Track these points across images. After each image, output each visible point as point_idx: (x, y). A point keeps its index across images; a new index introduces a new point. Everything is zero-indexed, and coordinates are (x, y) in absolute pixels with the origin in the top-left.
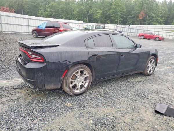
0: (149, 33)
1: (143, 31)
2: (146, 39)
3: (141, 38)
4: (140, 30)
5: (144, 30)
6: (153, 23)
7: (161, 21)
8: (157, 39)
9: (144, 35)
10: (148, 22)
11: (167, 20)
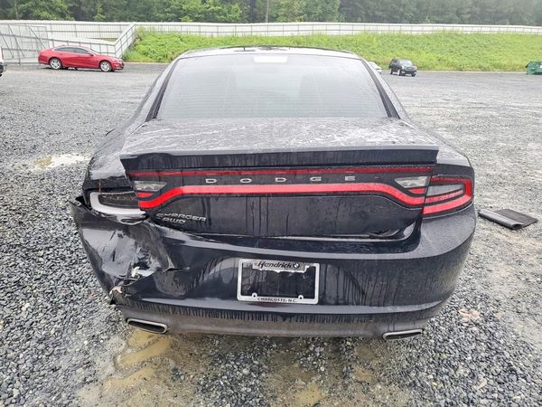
0: (75, 50)
1: (33, 40)
2: (66, 69)
3: (52, 68)
4: (26, 40)
5: (36, 38)
6: (37, 12)
7: (60, 7)
8: (105, 67)
9: (60, 57)
10: (19, 8)
11: (77, 5)
